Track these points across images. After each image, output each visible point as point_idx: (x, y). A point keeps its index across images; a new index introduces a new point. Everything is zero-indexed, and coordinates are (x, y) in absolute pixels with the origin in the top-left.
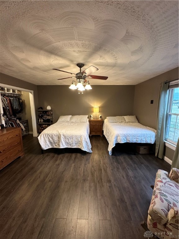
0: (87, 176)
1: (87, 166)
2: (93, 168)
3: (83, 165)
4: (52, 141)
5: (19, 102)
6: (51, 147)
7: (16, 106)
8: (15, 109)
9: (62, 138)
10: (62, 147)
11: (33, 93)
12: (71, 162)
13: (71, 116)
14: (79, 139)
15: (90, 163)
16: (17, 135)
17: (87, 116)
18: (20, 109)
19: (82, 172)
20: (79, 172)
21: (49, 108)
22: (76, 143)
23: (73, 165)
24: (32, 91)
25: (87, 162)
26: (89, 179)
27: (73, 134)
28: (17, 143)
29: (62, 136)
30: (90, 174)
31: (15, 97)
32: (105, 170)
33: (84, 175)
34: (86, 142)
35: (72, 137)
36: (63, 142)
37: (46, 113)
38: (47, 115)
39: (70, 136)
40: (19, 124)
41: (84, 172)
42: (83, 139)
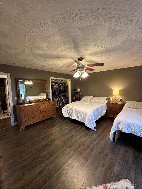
0: (74, 145)
1: (81, 138)
2: (84, 142)
3: (80, 136)
4: (69, 113)
5: (64, 86)
6: (68, 116)
7: (62, 89)
8: (62, 91)
9: (74, 111)
10: (73, 118)
11: (70, 81)
12: (74, 131)
13: (92, 97)
14: (85, 115)
15: (86, 138)
16: (53, 105)
17: (106, 98)
18: (65, 91)
19: (74, 141)
20: (72, 139)
21: (79, 90)
22: (82, 118)
23: (74, 133)
24: (70, 80)
25: (84, 136)
26: (74, 147)
27: (81, 111)
28: (52, 109)
29: (74, 110)
30: (78, 145)
31: (63, 83)
32: (92, 149)
33: (73, 143)
34: (90, 119)
35: (80, 113)
36: (74, 115)
37: (76, 94)
38: (77, 95)
39: (79, 112)
40: (62, 99)
41: (75, 141)
42: (87, 117)
